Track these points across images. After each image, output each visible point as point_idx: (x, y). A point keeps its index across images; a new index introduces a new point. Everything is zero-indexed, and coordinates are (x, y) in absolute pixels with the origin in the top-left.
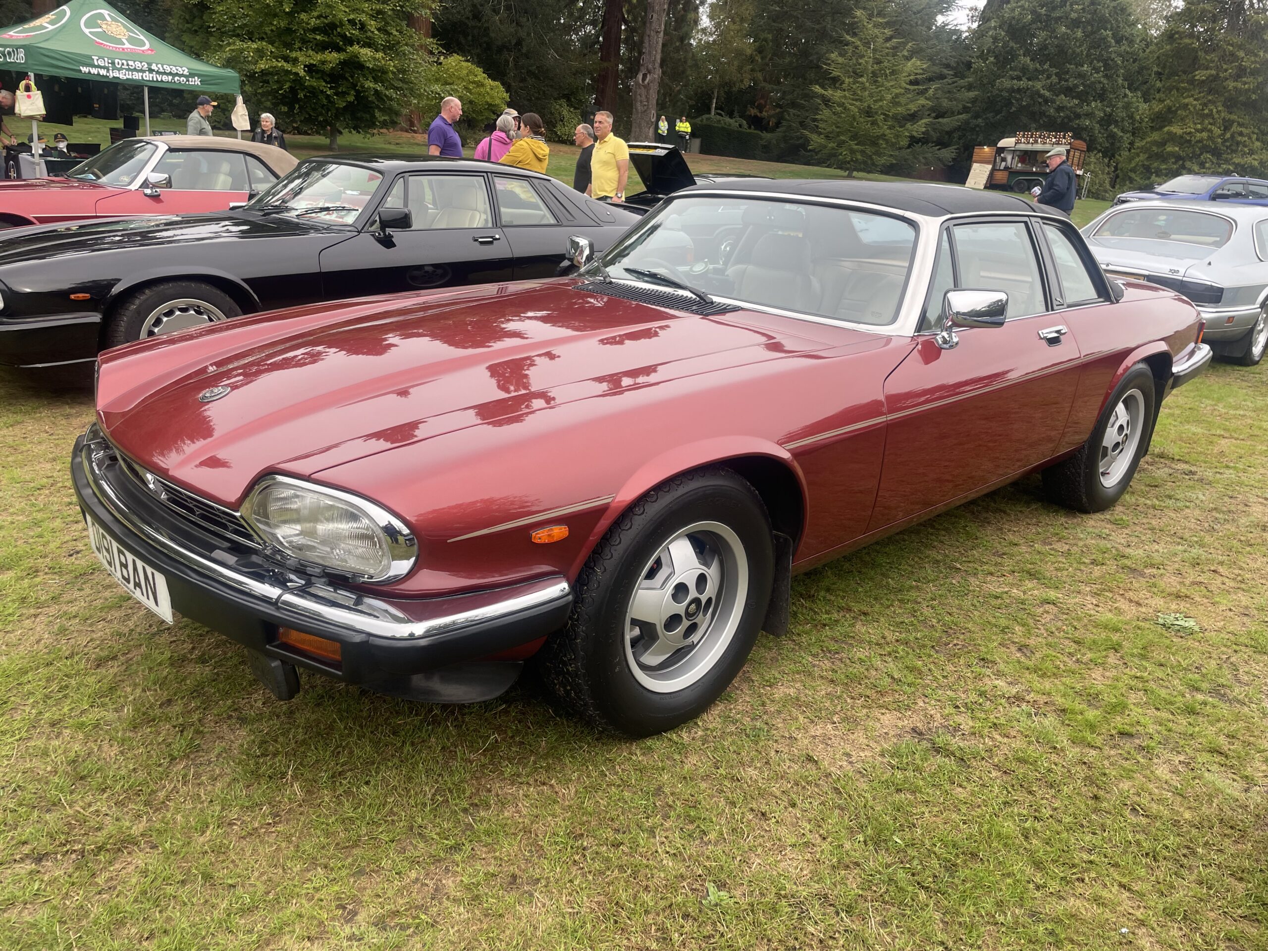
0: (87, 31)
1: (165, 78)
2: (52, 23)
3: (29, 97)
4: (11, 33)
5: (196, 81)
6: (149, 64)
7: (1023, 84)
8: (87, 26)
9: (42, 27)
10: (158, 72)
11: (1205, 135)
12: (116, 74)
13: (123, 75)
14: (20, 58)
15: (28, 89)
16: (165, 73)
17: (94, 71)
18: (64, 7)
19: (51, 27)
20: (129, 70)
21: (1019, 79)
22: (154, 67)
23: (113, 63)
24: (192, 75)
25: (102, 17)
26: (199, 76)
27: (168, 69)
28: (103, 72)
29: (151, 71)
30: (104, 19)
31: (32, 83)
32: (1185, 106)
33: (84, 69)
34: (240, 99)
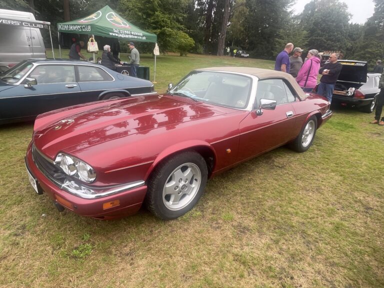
0: (109, 20)
1: (135, 37)
2: (96, 17)
3: (93, 44)
4: (82, 20)
5: (144, 38)
6: (131, 32)
7: (319, 38)
8: (109, 18)
9: (92, 18)
10: (133, 35)
11: (378, 51)
12: (121, 36)
13: (123, 36)
14: (89, 29)
15: (92, 41)
16: (135, 35)
17: (114, 34)
18: (99, 11)
19: (96, 18)
20: (124, 34)
21: (317, 37)
22: (132, 33)
23: (120, 32)
24: (143, 36)
25: (112, 14)
26: (146, 36)
27: (136, 34)
28: (117, 35)
29: (131, 34)
30: (113, 16)
31: (94, 39)
32: (373, 44)
33: (111, 34)
34: (157, 44)
